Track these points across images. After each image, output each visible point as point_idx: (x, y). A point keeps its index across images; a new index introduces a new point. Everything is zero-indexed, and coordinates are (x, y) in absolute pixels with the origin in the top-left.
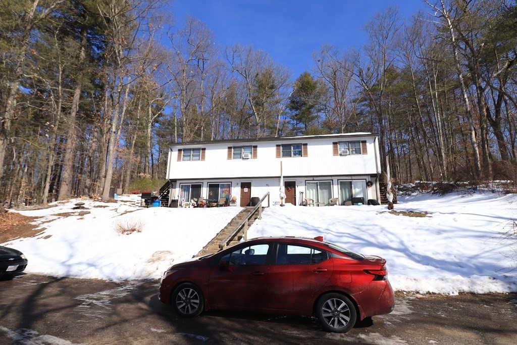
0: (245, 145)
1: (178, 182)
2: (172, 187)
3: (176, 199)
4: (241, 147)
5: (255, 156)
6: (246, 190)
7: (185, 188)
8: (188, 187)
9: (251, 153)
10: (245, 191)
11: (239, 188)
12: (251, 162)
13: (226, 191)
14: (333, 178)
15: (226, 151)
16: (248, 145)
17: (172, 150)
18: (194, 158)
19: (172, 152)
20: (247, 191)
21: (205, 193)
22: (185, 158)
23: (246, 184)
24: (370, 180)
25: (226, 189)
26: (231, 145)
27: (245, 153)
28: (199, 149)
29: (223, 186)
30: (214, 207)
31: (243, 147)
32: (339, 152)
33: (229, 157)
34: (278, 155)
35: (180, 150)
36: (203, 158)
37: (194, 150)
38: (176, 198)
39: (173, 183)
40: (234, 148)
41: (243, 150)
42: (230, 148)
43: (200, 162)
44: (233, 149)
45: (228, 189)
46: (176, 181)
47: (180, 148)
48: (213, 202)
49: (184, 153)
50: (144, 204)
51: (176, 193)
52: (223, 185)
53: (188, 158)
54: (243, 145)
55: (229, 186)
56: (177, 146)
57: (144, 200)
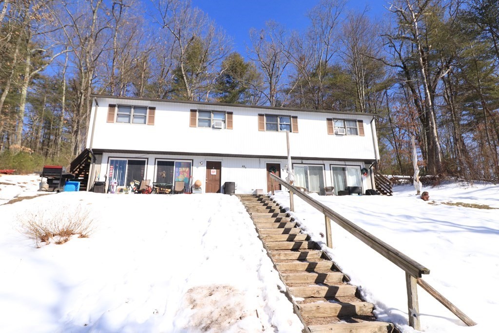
0: (216, 109)
1: (105, 156)
2: (94, 162)
3: (100, 181)
4: (209, 112)
5: (230, 125)
6: (214, 172)
7: (117, 165)
8: (122, 163)
9: (225, 122)
10: (212, 173)
11: (204, 169)
12: (224, 132)
13: (185, 171)
14: (325, 162)
15: (187, 115)
16: (220, 110)
17: (97, 104)
18: (136, 120)
19: (99, 108)
20: (215, 174)
21: (151, 173)
22: (120, 119)
23: (214, 164)
24: (364, 167)
25: (184, 169)
26: (195, 107)
27: (216, 119)
28: (145, 108)
29: (179, 165)
30: (166, 193)
31: (213, 111)
32: (334, 131)
33: (193, 123)
34: (261, 128)
35: (112, 106)
36: (152, 121)
37: (135, 107)
38: (102, 180)
39: (97, 156)
40: (200, 111)
41: (212, 115)
42: (193, 111)
43: (146, 127)
44: (197, 113)
45: (187, 169)
46: (102, 154)
47: (112, 103)
48: (164, 186)
49: (119, 111)
50: (46, 186)
51: (100, 171)
52: (180, 163)
53: (127, 119)
54: (213, 109)
55: (189, 166)
56: (107, 99)
57: (45, 180)
